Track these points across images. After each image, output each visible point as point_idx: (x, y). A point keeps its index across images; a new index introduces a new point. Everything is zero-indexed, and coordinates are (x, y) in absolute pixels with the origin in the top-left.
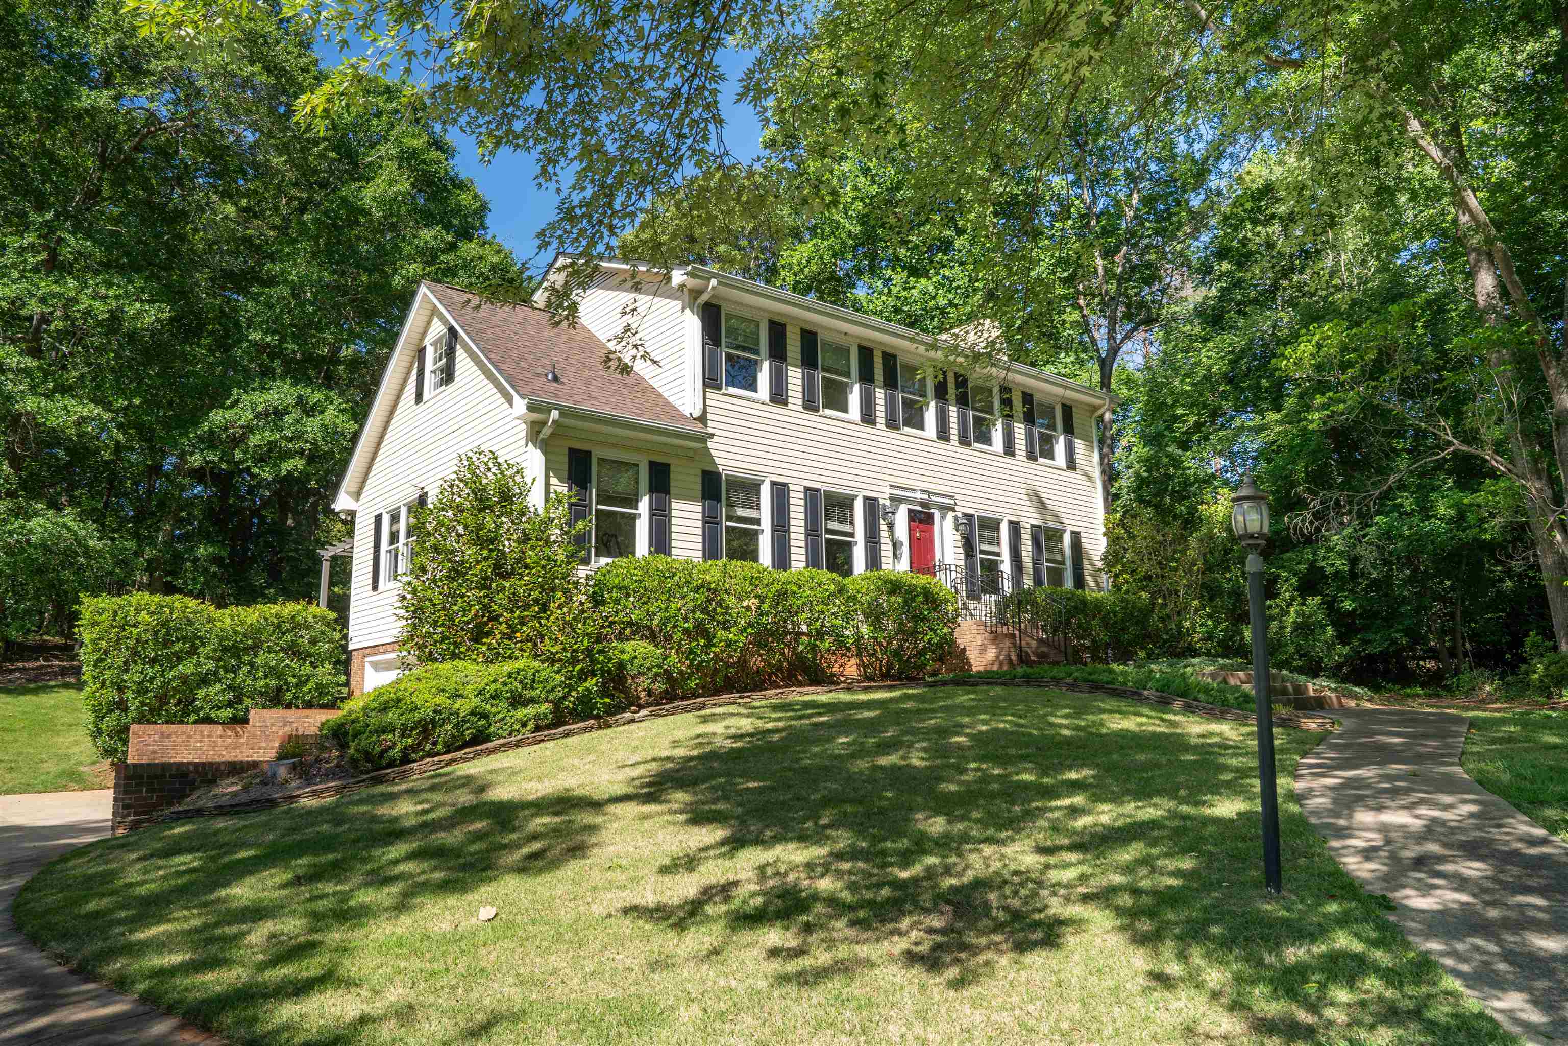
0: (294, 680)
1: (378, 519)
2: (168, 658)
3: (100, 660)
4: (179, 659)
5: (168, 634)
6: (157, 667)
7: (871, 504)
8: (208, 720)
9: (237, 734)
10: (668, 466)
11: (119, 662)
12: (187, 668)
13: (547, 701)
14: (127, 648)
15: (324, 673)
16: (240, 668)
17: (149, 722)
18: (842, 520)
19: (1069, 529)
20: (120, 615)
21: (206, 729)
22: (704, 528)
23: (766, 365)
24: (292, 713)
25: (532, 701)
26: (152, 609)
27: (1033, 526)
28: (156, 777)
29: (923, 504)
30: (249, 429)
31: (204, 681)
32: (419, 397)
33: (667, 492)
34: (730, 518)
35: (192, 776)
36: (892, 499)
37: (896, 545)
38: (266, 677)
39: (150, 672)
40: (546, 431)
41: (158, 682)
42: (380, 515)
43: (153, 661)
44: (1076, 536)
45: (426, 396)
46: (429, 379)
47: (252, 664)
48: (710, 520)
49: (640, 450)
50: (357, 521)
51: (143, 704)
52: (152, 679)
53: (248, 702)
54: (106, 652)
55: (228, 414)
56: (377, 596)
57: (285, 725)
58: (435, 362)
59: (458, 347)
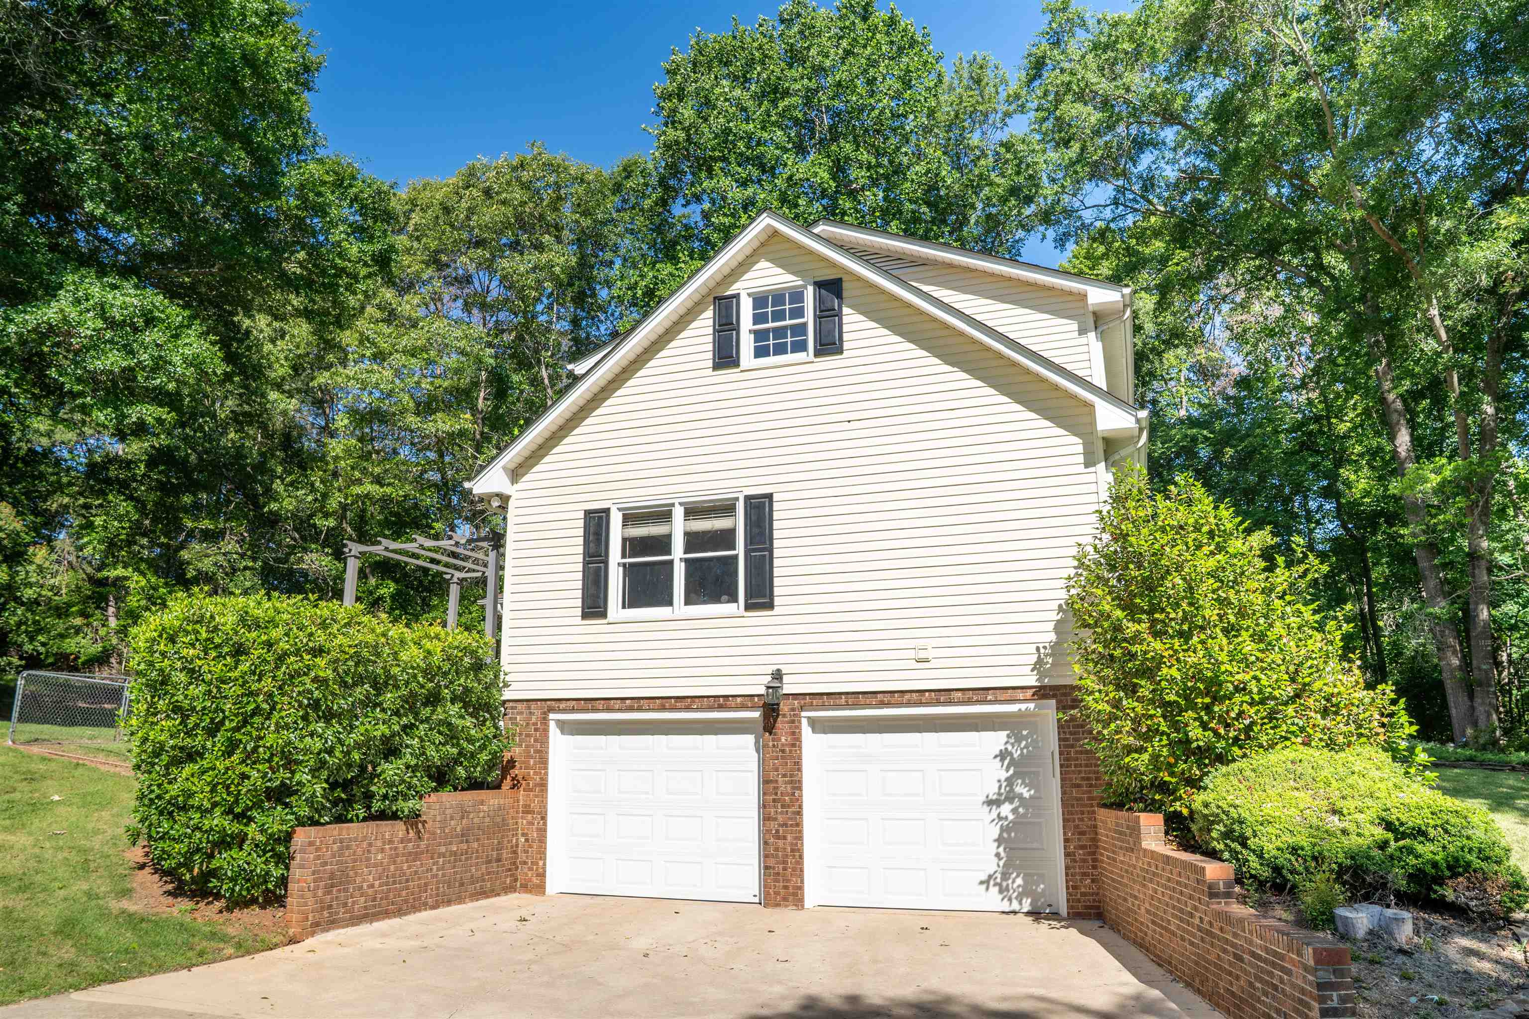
1: (596, 518)
32: (725, 359)
40: (1127, 453)
42: (605, 510)
45: (744, 362)
46: (747, 344)
50: (513, 511)
56: (596, 626)
57: (462, 818)
58: (758, 319)
59: (846, 310)
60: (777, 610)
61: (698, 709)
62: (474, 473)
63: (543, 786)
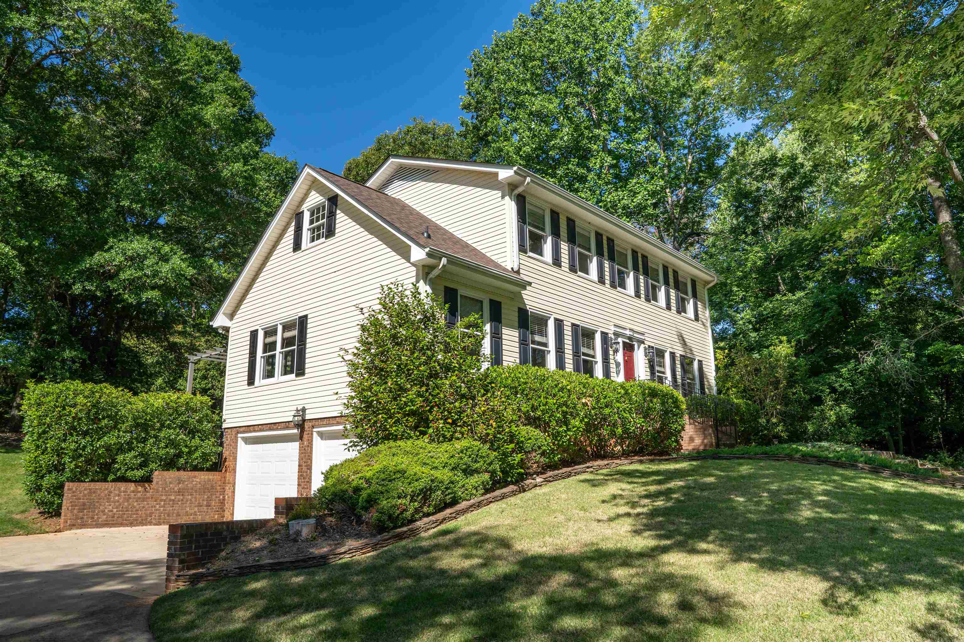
0: (187, 450)
1: (254, 335)
2: (97, 432)
3: (44, 432)
4: (105, 434)
5: (96, 413)
6: (88, 438)
7: (604, 335)
8: (123, 479)
9: (145, 489)
10: (499, 303)
11: (60, 434)
12: (110, 439)
13: (486, 471)
14: (66, 423)
15: (209, 446)
16: (148, 440)
17: (79, 481)
18: (589, 347)
19: (697, 358)
20: (62, 398)
21: (122, 486)
22: (520, 348)
23: (549, 239)
24: (183, 474)
25: (477, 471)
26: (86, 394)
27: (681, 355)
28: (202, 535)
29: (630, 338)
30: (120, 268)
31: (121, 449)
32: (297, 246)
33: (500, 322)
34: (533, 342)
35: (225, 533)
36: (614, 334)
37: (618, 365)
38: (167, 447)
39: (83, 442)
40: (435, 272)
41: (88, 450)
42: (257, 331)
43: (85, 434)
44: (700, 362)
45: (304, 247)
46: (306, 235)
47: (156, 437)
48: (523, 342)
49: (483, 291)
50: (231, 335)
51: (77, 466)
52: (85, 447)
53: (153, 466)
54: (49, 426)
55: (107, 255)
56: (252, 389)
57: (179, 483)
58: (311, 222)
59: (338, 212)
60: (307, 376)
61: (281, 429)
62: (213, 315)
63: (234, 470)
